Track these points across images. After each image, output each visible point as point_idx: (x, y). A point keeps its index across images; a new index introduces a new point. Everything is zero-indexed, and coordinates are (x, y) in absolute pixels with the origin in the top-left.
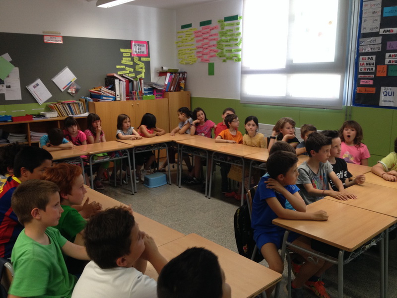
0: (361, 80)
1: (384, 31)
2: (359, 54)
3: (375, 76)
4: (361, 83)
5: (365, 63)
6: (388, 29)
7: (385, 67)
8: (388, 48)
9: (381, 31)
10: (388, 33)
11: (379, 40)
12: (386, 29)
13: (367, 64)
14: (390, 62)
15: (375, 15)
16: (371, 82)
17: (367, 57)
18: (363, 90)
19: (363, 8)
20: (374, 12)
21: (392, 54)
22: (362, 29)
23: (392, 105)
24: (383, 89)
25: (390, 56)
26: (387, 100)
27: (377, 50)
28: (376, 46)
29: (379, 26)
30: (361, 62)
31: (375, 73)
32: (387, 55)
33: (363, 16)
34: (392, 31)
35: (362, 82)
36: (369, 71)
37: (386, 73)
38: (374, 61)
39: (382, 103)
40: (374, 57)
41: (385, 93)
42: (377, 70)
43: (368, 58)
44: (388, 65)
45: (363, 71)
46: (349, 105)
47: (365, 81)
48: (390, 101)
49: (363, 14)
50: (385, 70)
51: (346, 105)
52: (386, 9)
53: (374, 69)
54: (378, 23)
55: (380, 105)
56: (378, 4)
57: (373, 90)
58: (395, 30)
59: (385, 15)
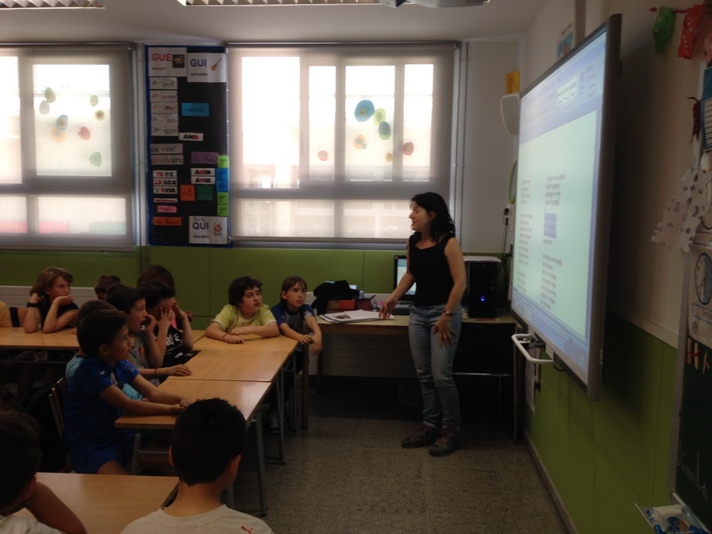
0: (159, 207)
1: (186, 137)
2: (151, 167)
3: (179, 200)
4: (160, 211)
5: (162, 181)
6: (191, 134)
7: (192, 188)
8: (193, 161)
9: (182, 136)
10: (191, 139)
11: (179, 148)
12: (188, 134)
13: (165, 182)
14: (198, 180)
15: (170, 111)
16: (174, 210)
17: (164, 172)
18: (163, 221)
19: (152, 100)
20: (167, 108)
21: (199, 169)
22: (153, 130)
23: (207, 241)
24: (192, 219)
25: (197, 172)
26: (200, 235)
27: (178, 163)
28: (175, 157)
29: (176, 128)
30: (156, 180)
31: (178, 196)
32: (193, 170)
33: (153, 111)
34: (196, 137)
35: (161, 209)
36: (169, 193)
37: (193, 196)
38: (175, 179)
39: (193, 240)
40: (175, 173)
41: (196, 225)
42: (182, 191)
43: (167, 174)
44: (196, 185)
45: (160, 192)
46: (144, 244)
47: (165, 207)
48: (204, 237)
49: (152, 109)
50: (193, 192)
51: (138, 244)
52: (186, 106)
53: (176, 190)
54: (175, 125)
55: (191, 242)
56: (172, 97)
57: (178, 221)
58: (200, 137)
59: (185, 113)
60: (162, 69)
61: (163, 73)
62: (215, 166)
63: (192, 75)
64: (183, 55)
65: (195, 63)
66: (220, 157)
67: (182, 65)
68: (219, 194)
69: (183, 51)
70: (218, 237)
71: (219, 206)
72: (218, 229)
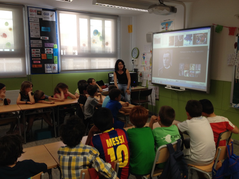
0: (34, 61)
2: (31, 48)
3: (41, 59)
4: (34, 63)
5: (35, 52)
6: (45, 37)
8: (45, 46)
9: (41, 38)
10: (44, 39)
11: (41, 42)
12: (43, 37)
13: (36, 53)
14: (47, 52)
16: (40, 62)
18: (36, 66)
19: (30, 25)
20: (36, 28)
21: (48, 49)
22: (31, 35)
23: (51, 72)
24: (46, 65)
25: (47, 50)
26: (49, 70)
27: (40, 47)
28: (40, 45)
29: (39, 35)
30: (33, 52)
34: (46, 38)
36: (37, 56)
38: (39, 52)
39: (46, 72)
40: (39, 50)
41: (47, 67)
42: (42, 56)
43: (36, 50)
44: (46, 54)
45: (34, 56)
46: (30, 74)
47: (36, 61)
50: (46, 56)
51: (28, 74)
52: (42, 28)
53: (40, 55)
56: (37, 25)
57: (41, 66)
58: (48, 38)
59: (42, 30)
60: (33, 15)
61: (34, 16)
62: (53, 48)
63: (44, 18)
64: (41, 11)
65: (45, 14)
66: (54, 45)
67: (41, 14)
68: (54, 57)
70: (55, 70)
71: (54, 61)
72: (54, 68)
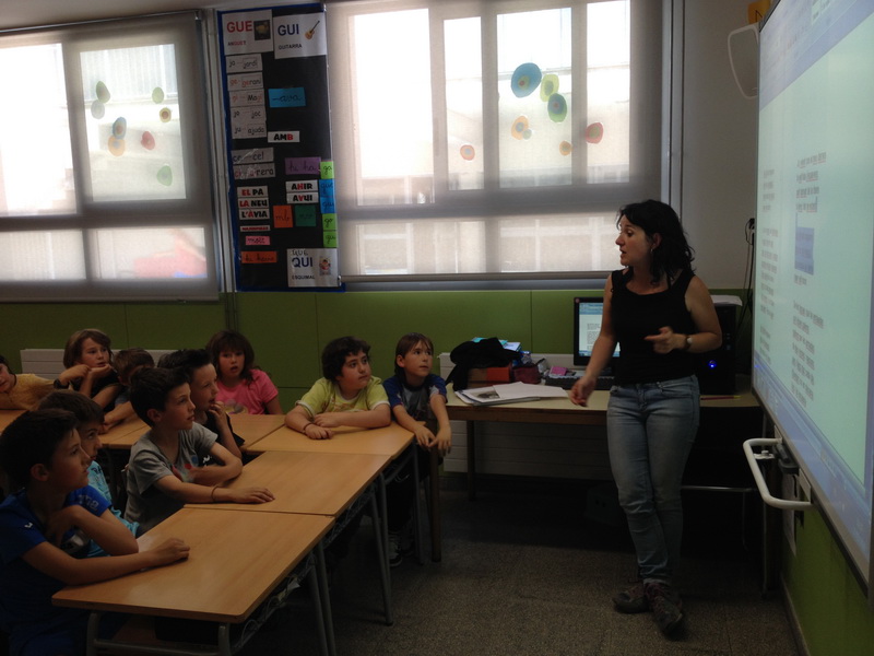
0: (247, 237)
1: (276, 137)
2: (235, 183)
3: (272, 227)
4: (248, 243)
5: (249, 200)
6: (284, 133)
7: (289, 208)
8: (288, 172)
9: (271, 137)
10: (283, 141)
11: (269, 154)
12: (279, 133)
13: (253, 203)
14: (295, 198)
15: (254, 102)
16: (267, 241)
17: (251, 189)
18: (253, 257)
19: (229, 89)
20: (250, 98)
21: (297, 183)
22: (233, 131)
23: (311, 283)
24: (291, 254)
25: (294, 187)
26: (302, 274)
27: (268, 175)
28: (266, 167)
29: (264, 126)
30: (241, 200)
31: (270, 222)
32: (289, 184)
33: (232, 104)
34: (291, 137)
35: (250, 241)
36: (258, 218)
37: (291, 220)
38: (265, 198)
39: (293, 283)
40: (265, 189)
41: (296, 262)
42: (275, 214)
43: (255, 192)
44: (293, 206)
45: (247, 218)
46: (229, 290)
47: (255, 238)
48: (307, 277)
49: (231, 100)
50: (289, 214)
51: (223, 291)
52: (274, 93)
53: (268, 214)
54: (262, 121)
55: (290, 285)
56: (256, 82)
57: (272, 257)
58: (296, 136)
59: (273, 104)
60: (241, 43)
61: (243, 49)
62: (318, 177)
63: (281, 48)
64: (268, 21)
65: (284, 31)
66: (323, 164)
67: (267, 36)
68: (325, 216)
69: (268, 15)
70: (327, 277)
71: (325, 234)
72: (324, 265)
